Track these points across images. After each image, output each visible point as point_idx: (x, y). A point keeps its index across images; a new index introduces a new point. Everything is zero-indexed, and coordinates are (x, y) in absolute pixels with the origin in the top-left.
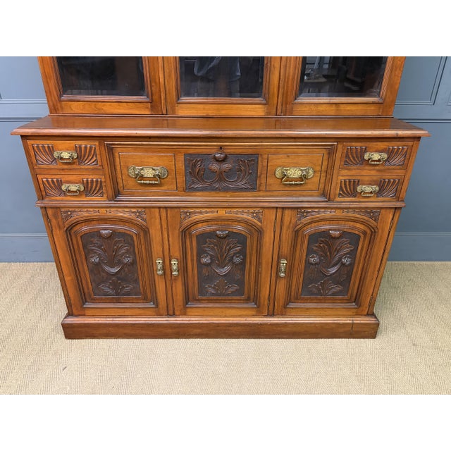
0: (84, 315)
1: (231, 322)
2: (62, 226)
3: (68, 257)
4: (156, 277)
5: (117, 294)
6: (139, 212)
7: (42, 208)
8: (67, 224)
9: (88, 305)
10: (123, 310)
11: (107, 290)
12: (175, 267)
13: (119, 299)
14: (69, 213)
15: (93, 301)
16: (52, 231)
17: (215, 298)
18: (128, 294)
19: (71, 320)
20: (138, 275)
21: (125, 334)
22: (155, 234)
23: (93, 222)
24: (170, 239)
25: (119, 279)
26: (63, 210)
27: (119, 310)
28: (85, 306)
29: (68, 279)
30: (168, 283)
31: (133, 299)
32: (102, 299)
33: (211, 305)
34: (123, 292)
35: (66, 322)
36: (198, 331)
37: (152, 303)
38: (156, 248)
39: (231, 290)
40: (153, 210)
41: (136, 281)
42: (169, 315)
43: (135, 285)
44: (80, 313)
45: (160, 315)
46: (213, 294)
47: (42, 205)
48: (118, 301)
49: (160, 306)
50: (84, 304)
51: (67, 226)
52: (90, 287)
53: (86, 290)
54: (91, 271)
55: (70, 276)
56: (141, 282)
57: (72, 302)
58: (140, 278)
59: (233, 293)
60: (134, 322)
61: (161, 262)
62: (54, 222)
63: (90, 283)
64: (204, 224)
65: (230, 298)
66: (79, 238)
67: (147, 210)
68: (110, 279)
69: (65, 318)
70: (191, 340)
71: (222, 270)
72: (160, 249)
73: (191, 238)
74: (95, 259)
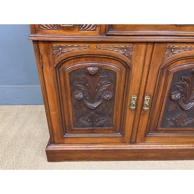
0: (63, 143)
1: (181, 148)
2: (52, 62)
3: (55, 94)
4: (128, 111)
5: (93, 125)
6: (126, 49)
7: (34, 41)
8: (57, 60)
9: (67, 135)
10: (95, 139)
11: (85, 122)
12: (146, 103)
13: (93, 130)
14: (60, 49)
15: (72, 131)
16: (42, 68)
17: (173, 129)
18: (102, 126)
19: (53, 147)
20: (113, 110)
21: (95, 158)
22: (136, 71)
23: (81, 59)
24: (149, 76)
25: (97, 113)
26: (54, 45)
27: (92, 139)
28: (65, 136)
29: (53, 113)
30: (137, 116)
31: (105, 130)
32: (80, 130)
33: (167, 135)
34: (98, 124)
35: (49, 149)
36: (154, 155)
37: (119, 134)
38: (134, 85)
39: (187, 123)
40: (140, 45)
41: (111, 115)
42: (131, 143)
43: (109, 118)
44: (60, 142)
45: (124, 142)
46: (172, 126)
47: (35, 39)
48: (92, 131)
49: (126, 136)
50: (64, 134)
51: (57, 63)
52: (72, 120)
53: (67, 123)
54: (74, 106)
55: (55, 110)
56: (114, 116)
57: (55, 132)
58: (115, 112)
59: (189, 125)
60: (104, 149)
61: (136, 98)
62: (45, 58)
63: (71, 117)
64: (183, 61)
65: (185, 129)
66: (67, 75)
67: (135, 45)
68: (89, 113)
69: (48, 145)
70: (147, 162)
71: (186, 105)
72: (137, 86)
73: (167, 75)
74: (80, 95)
